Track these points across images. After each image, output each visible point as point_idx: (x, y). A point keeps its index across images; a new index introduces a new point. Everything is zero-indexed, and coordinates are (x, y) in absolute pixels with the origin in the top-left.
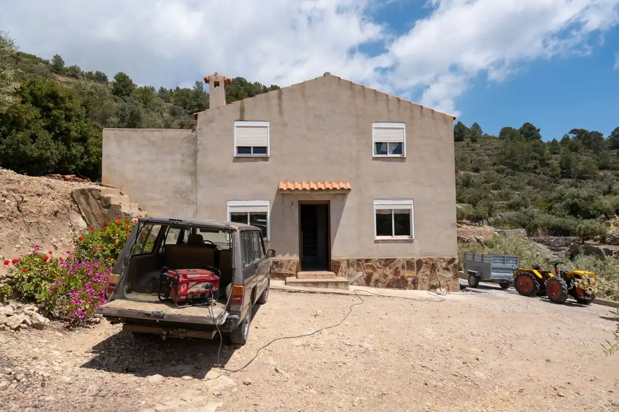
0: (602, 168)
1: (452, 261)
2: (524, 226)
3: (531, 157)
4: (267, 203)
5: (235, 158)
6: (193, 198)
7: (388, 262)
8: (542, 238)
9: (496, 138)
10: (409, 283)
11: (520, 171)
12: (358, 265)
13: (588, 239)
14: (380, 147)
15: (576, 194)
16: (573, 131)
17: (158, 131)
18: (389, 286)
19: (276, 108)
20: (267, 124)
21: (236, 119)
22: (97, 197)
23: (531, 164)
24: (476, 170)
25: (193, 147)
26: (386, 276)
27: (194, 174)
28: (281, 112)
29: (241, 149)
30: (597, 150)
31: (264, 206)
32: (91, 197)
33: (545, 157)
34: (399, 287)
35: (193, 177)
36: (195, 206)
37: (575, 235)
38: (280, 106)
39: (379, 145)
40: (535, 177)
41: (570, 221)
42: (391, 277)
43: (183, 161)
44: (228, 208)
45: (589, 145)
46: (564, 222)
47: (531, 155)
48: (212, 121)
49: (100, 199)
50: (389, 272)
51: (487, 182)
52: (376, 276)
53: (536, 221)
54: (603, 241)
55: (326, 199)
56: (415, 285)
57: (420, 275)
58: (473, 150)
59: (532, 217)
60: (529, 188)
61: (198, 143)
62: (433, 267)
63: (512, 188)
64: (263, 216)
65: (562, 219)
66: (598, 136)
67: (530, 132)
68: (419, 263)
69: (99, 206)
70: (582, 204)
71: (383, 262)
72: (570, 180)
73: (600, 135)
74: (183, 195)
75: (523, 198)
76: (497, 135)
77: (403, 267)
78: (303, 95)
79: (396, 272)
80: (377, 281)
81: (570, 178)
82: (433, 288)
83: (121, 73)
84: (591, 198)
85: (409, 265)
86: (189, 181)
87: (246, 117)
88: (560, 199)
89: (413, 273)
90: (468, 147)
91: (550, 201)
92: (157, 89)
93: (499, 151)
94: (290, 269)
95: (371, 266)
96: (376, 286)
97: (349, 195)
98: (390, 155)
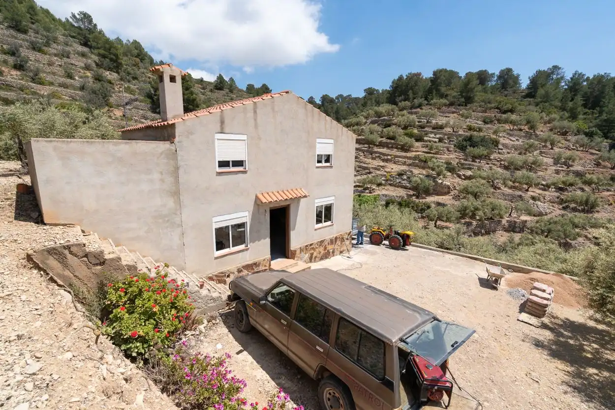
4: (246, 214)
5: (218, 174)
6: (177, 220)
7: (321, 243)
10: (331, 253)
12: (306, 249)
14: (319, 159)
17: (126, 143)
18: (322, 259)
19: (252, 122)
20: (245, 137)
21: (217, 132)
22: (81, 254)
25: (172, 162)
26: (320, 253)
27: (176, 193)
28: (256, 126)
29: (222, 164)
31: (244, 216)
32: (69, 256)
34: (326, 258)
35: (176, 197)
36: (180, 229)
38: (255, 120)
39: (318, 156)
43: (162, 181)
44: (214, 224)
48: (192, 133)
49: (86, 256)
50: (321, 249)
52: (315, 254)
55: (288, 203)
56: (333, 254)
57: (336, 247)
58: (232, 99)
61: (179, 158)
62: (342, 240)
64: (242, 225)
67: (265, 91)
68: (336, 239)
69: (87, 265)
71: (319, 244)
74: (166, 219)
77: (329, 244)
79: (325, 248)
80: (315, 258)
82: (341, 253)
85: (331, 241)
86: (171, 203)
87: (227, 130)
89: (333, 247)
94: (265, 266)
95: (313, 248)
96: (315, 261)
97: (302, 200)
98: (324, 164)
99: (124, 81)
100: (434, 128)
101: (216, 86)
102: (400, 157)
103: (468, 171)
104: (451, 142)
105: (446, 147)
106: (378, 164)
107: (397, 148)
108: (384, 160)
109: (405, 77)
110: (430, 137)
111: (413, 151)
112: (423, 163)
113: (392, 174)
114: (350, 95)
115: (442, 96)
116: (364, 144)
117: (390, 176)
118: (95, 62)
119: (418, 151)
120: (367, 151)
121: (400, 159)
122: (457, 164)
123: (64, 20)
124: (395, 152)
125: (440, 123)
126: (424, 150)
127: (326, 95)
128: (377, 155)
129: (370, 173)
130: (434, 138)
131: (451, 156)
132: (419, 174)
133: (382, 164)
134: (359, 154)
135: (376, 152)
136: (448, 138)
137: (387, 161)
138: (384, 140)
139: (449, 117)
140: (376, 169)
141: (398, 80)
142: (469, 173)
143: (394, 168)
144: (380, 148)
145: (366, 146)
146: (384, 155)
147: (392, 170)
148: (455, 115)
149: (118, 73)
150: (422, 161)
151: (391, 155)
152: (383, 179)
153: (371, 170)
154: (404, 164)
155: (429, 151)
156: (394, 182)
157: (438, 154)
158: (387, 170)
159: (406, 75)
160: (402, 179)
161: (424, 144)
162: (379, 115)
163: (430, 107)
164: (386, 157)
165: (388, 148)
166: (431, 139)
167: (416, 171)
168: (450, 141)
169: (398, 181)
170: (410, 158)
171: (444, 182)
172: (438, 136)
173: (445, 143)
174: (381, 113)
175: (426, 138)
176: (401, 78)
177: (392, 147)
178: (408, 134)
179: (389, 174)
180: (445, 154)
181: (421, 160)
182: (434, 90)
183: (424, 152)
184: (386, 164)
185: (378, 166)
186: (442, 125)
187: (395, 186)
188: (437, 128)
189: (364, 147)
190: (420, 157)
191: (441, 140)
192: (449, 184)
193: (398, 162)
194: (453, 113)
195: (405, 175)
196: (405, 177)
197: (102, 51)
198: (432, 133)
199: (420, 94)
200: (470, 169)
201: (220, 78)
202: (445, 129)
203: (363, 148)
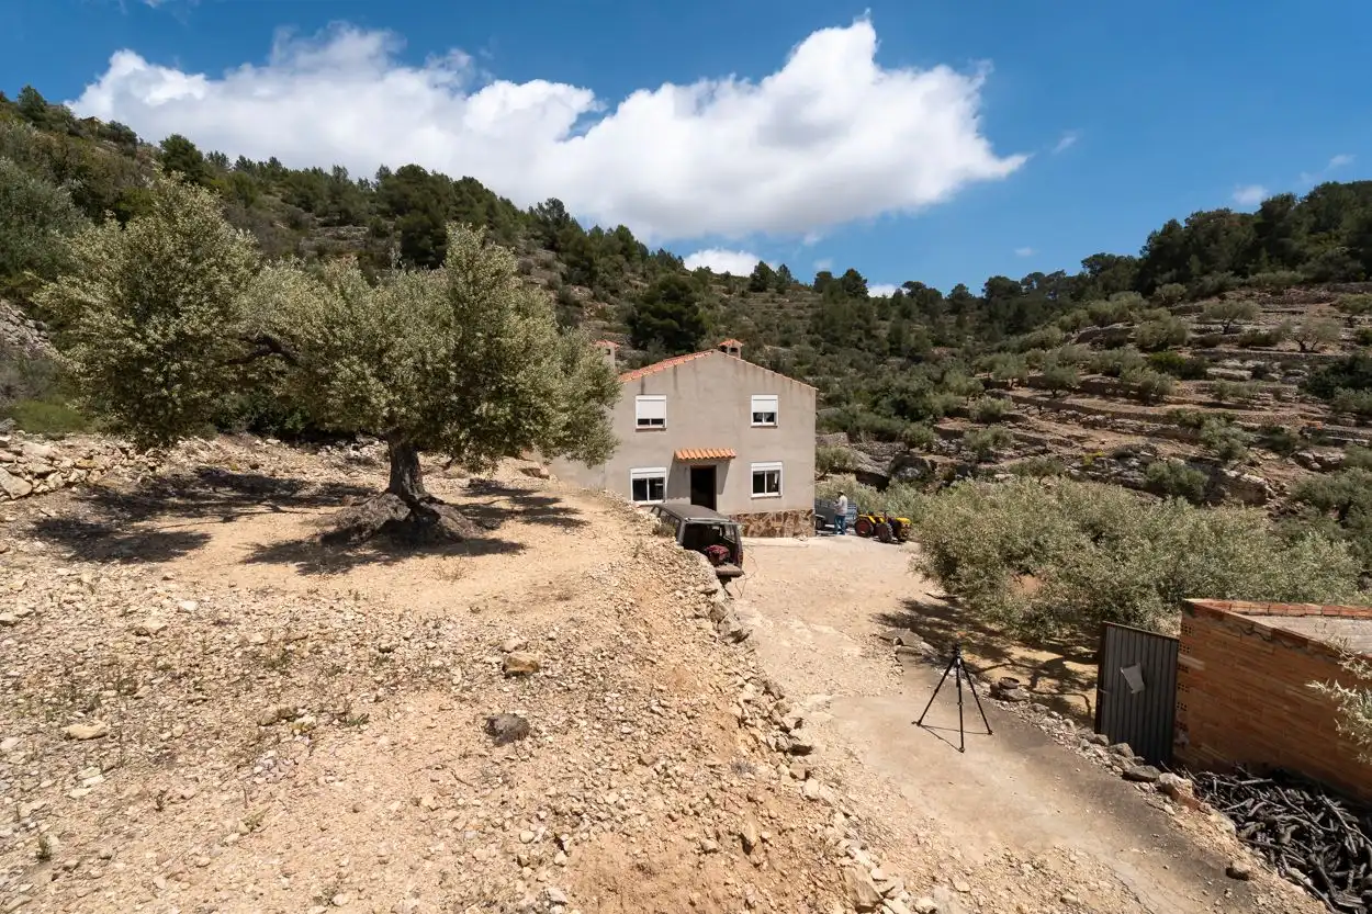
0: (937, 343)
1: (810, 512)
2: (844, 429)
3: (856, 326)
4: (665, 469)
5: (638, 430)
7: (762, 516)
8: (865, 445)
9: (808, 289)
10: (778, 532)
11: (841, 346)
12: (738, 519)
13: (914, 447)
14: (757, 417)
15: (904, 387)
16: (907, 285)
18: (762, 535)
19: (672, 384)
20: (664, 398)
21: (638, 394)
23: (854, 337)
24: (786, 344)
26: (759, 527)
28: (676, 387)
29: (642, 422)
30: (933, 315)
31: (661, 472)
33: (872, 325)
34: (770, 536)
37: (900, 440)
38: (675, 381)
39: (755, 414)
40: (859, 354)
41: (897, 424)
42: (763, 528)
44: (631, 475)
45: (924, 309)
46: (889, 424)
47: (855, 323)
50: (762, 523)
51: (800, 364)
52: (752, 528)
53: (860, 423)
54: (929, 450)
55: (714, 464)
56: (782, 533)
57: (786, 525)
58: (781, 307)
59: (855, 416)
60: (852, 370)
62: (796, 518)
63: (832, 372)
64: (661, 480)
65: (887, 421)
66: (936, 294)
67: (853, 284)
68: (786, 514)
70: (911, 401)
71: (758, 516)
72: (900, 360)
73: (939, 294)
75: (845, 390)
76: (811, 282)
77: (773, 519)
78: (694, 369)
79: (768, 524)
80: (753, 532)
81: (900, 356)
82: (795, 535)
83: (178, 137)
84: (920, 393)
85: (778, 517)
87: (647, 392)
88: (886, 391)
89: (781, 524)
90: (773, 302)
91: (875, 393)
92: (233, 160)
93: (815, 310)
95: (748, 520)
96: (752, 536)
97: (732, 461)
98: (765, 423)
99: (598, 300)
100: (1243, 345)
101: (752, 285)
102: (1128, 416)
103: (1334, 449)
104: (1291, 378)
105: (1271, 391)
106: (1070, 432)
107: (1125, 395)
108: (1086, 425)
109: (1183, 225)
110: (1225, 367)
111: (1170, 403)
112: (1190, 429)
113: (1100, 454)
114: (1062, 272)
115: (1292, 261)
116: (1045, 389)
117: (1094, 459)
118: (562, 274)
119: (1184, 402)
120: (1047, 404)
121: (1129, 421)
122: (1301, 433)
123: (527, 211)
124: (1120, 405)
125: (1264, 330)
126: (1205, 398)
127: (998, 278)
128: (1070, 412)
129: (1045, 452)
130: (1240, 369)
131: (1285, 412)
132: (1174, 455)
133: (1080, 432)
134: (1027, 412)
135: (1071, 407)
136: (1283, 368)
137: (1093, 425)
138: (1097, 378)
139: (1301, 313)
140: (1060, 443)
141: (1163, 233)
142: (1335, 455)
143: (1106, 441)
144: (1083, 397)
145: (1049, 393)
146: (1089, 411)
147: (1102, 447)
148: (1325, 307)
149: (591, 287)
150: (1190, 425)
151: (1103, 413)
152: (1075, 464)
153: (1049, 445)
154: (1139, 431)
155: (1216, 401)
156: (1103, 473)
157: (1245, 408)
158: (1088, 445)
159: (1186, 220)
160: (1125, 465)
161: (1202, 385)
162: (1100, 319)
163: (1249, 292)
164: (1091, 418)
165: (1105, 396)
166: (1228, 372)
167: (1165, 449)
168: (1288, 375)
169: (1114, 470)
170: (1155, 419)
171: (1246, 476)
172: (1250, 364)
173: (1274, 380)
174: (1106, 315)
175: (1212, 371)
176: (1171, 227)
177: (1115, 395)
178: (1161, 363)
179: (1091, 454)
180: (1266, 408)
181: (1184, 423)
182: (1264, 249)
183: (1200, 403)
184: (1091, 432)
185: (1069, 437)
186: (1267, 337)
187: (1105, 481)
188: (1253, 343)
189: (1042, 396)
190: (1183, 415)
191: (1258, 373)
192: (1260, 480)
193: (1123, 427)
194: (1319, 301)
195: (1136, 457)
196: (1134, 462)
197: (571, 257)
198: (1231, 356)
199: (1223, 260)
200: (1340, 444)
201: (762, 269)
202: (1280, 346)
203: (1040, 399)
